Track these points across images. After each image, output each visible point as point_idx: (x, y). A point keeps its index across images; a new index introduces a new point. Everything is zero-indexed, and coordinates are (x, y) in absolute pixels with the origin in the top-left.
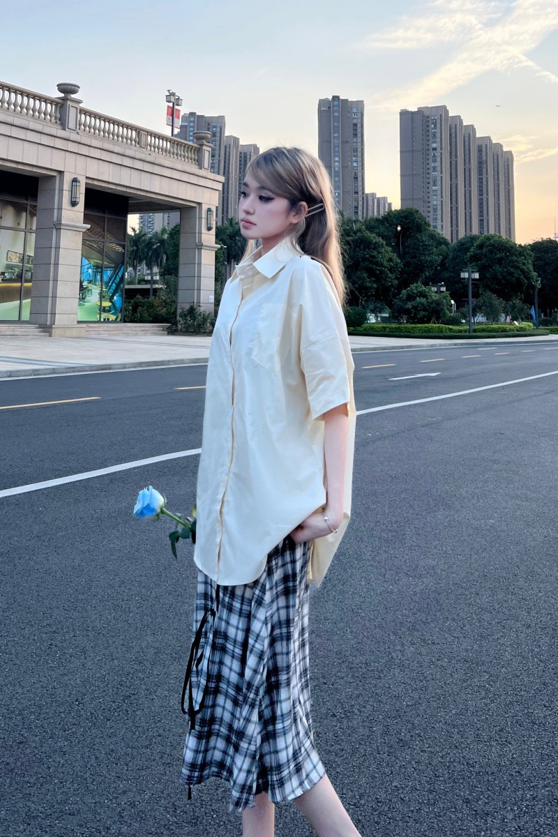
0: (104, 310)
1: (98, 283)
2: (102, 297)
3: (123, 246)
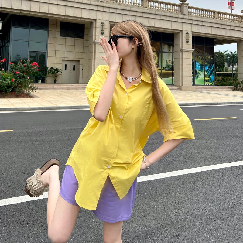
0: (206, 81)
1: (203, 71)
2: (205, 76)
3: (213, 57)
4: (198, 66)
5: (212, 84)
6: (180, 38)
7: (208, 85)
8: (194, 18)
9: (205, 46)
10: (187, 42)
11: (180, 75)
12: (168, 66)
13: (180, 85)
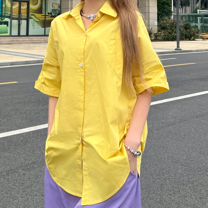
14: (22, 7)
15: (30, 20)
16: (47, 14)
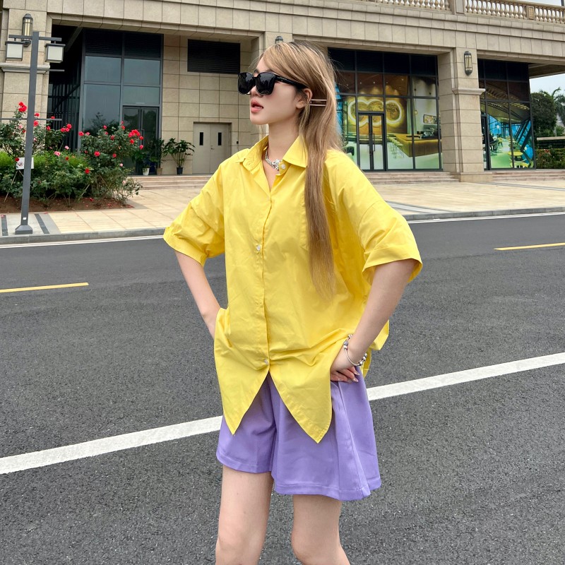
0: (516, 159)
1: (508, 137)
2: (513, 148)
3: (528, 105)
4: (496, 125)
5: (530, 165)
6: (452, 65)
7: (520, 168)
8: (481, 21)
9: (508, 81)
10: (468, 73)
11: (457, 148)
12: (427, 127)
13: (458, 171)
14: (374, 124)
15: (389, 145)
16: (415, 134)
